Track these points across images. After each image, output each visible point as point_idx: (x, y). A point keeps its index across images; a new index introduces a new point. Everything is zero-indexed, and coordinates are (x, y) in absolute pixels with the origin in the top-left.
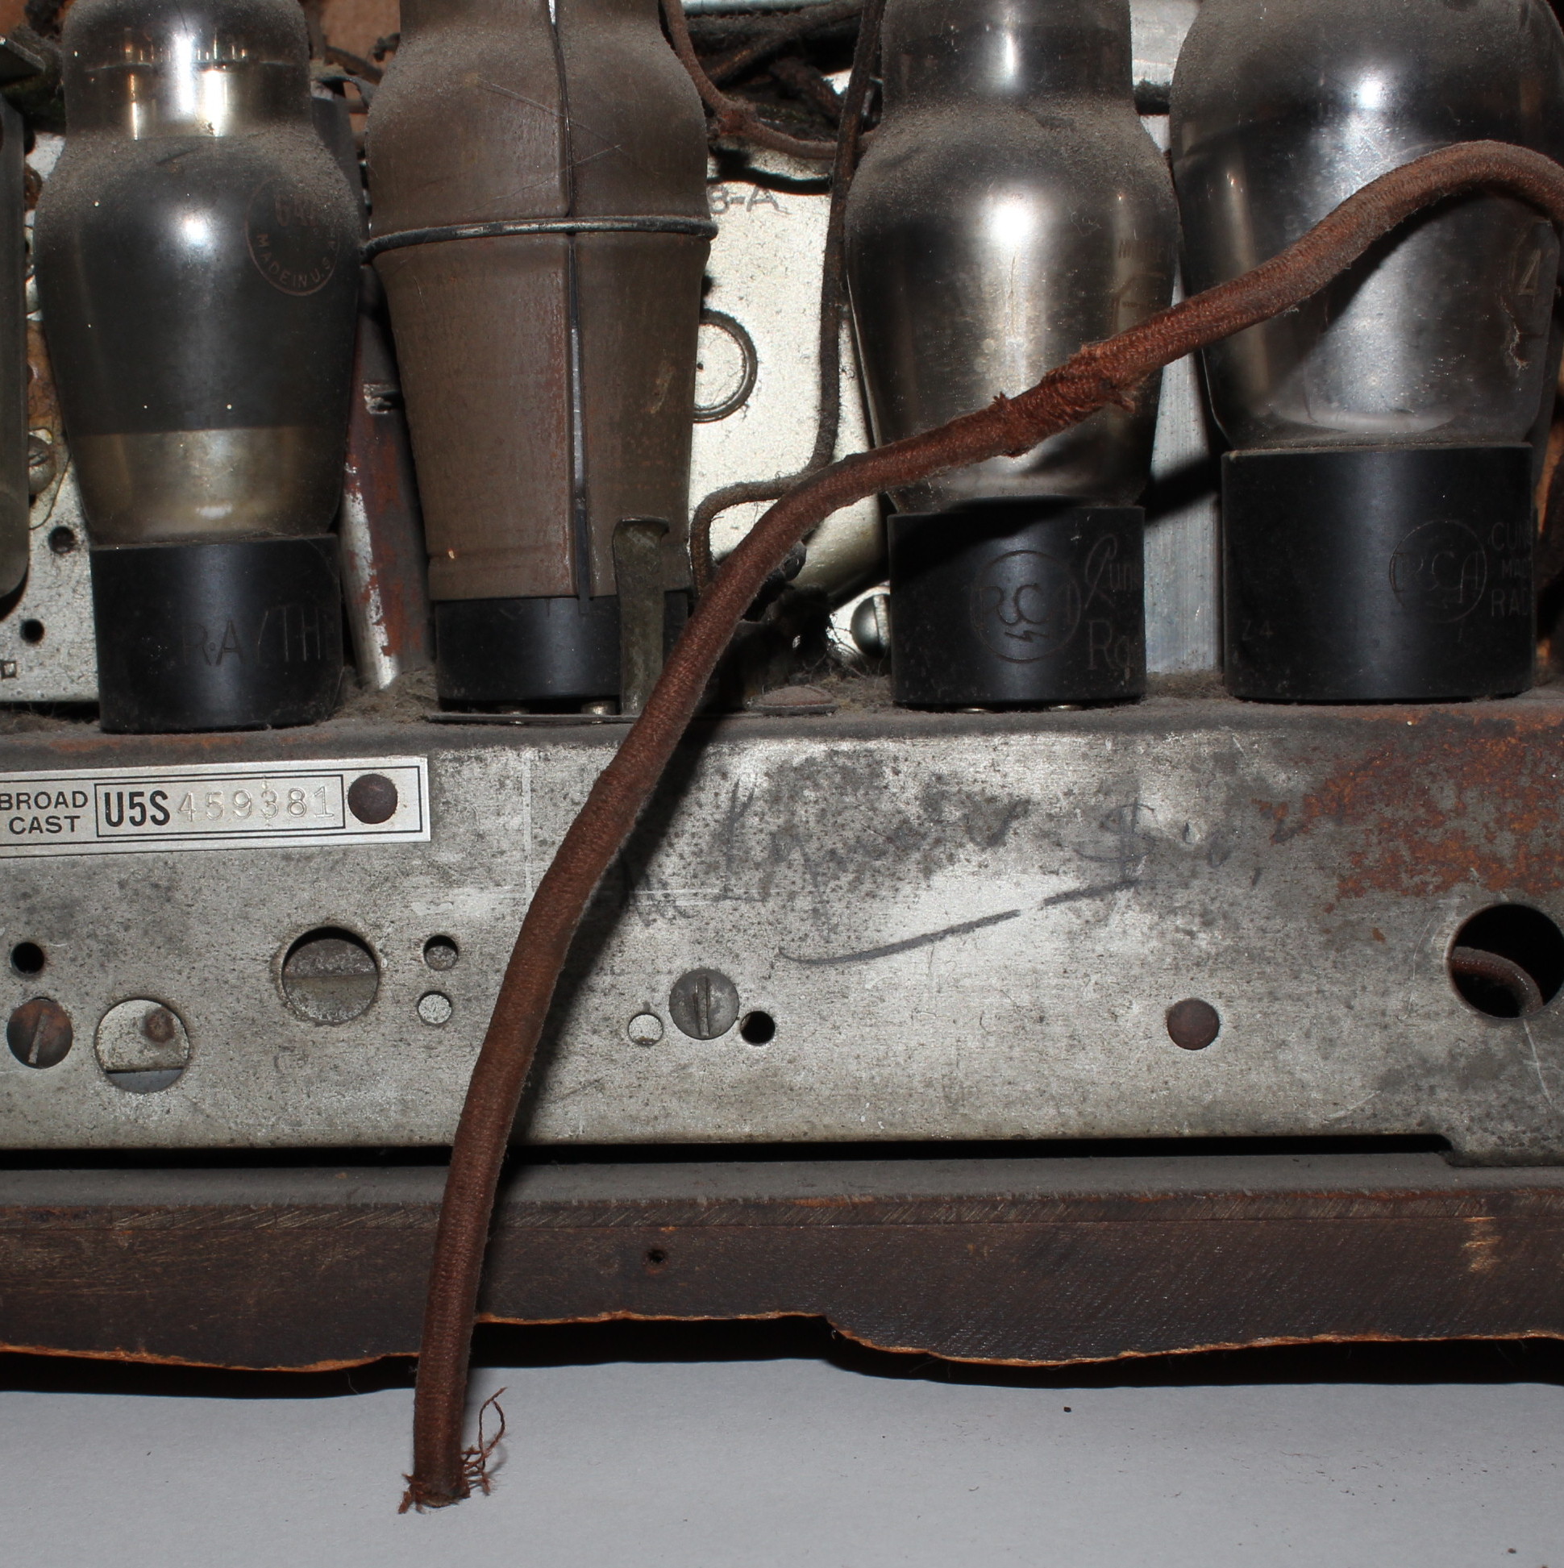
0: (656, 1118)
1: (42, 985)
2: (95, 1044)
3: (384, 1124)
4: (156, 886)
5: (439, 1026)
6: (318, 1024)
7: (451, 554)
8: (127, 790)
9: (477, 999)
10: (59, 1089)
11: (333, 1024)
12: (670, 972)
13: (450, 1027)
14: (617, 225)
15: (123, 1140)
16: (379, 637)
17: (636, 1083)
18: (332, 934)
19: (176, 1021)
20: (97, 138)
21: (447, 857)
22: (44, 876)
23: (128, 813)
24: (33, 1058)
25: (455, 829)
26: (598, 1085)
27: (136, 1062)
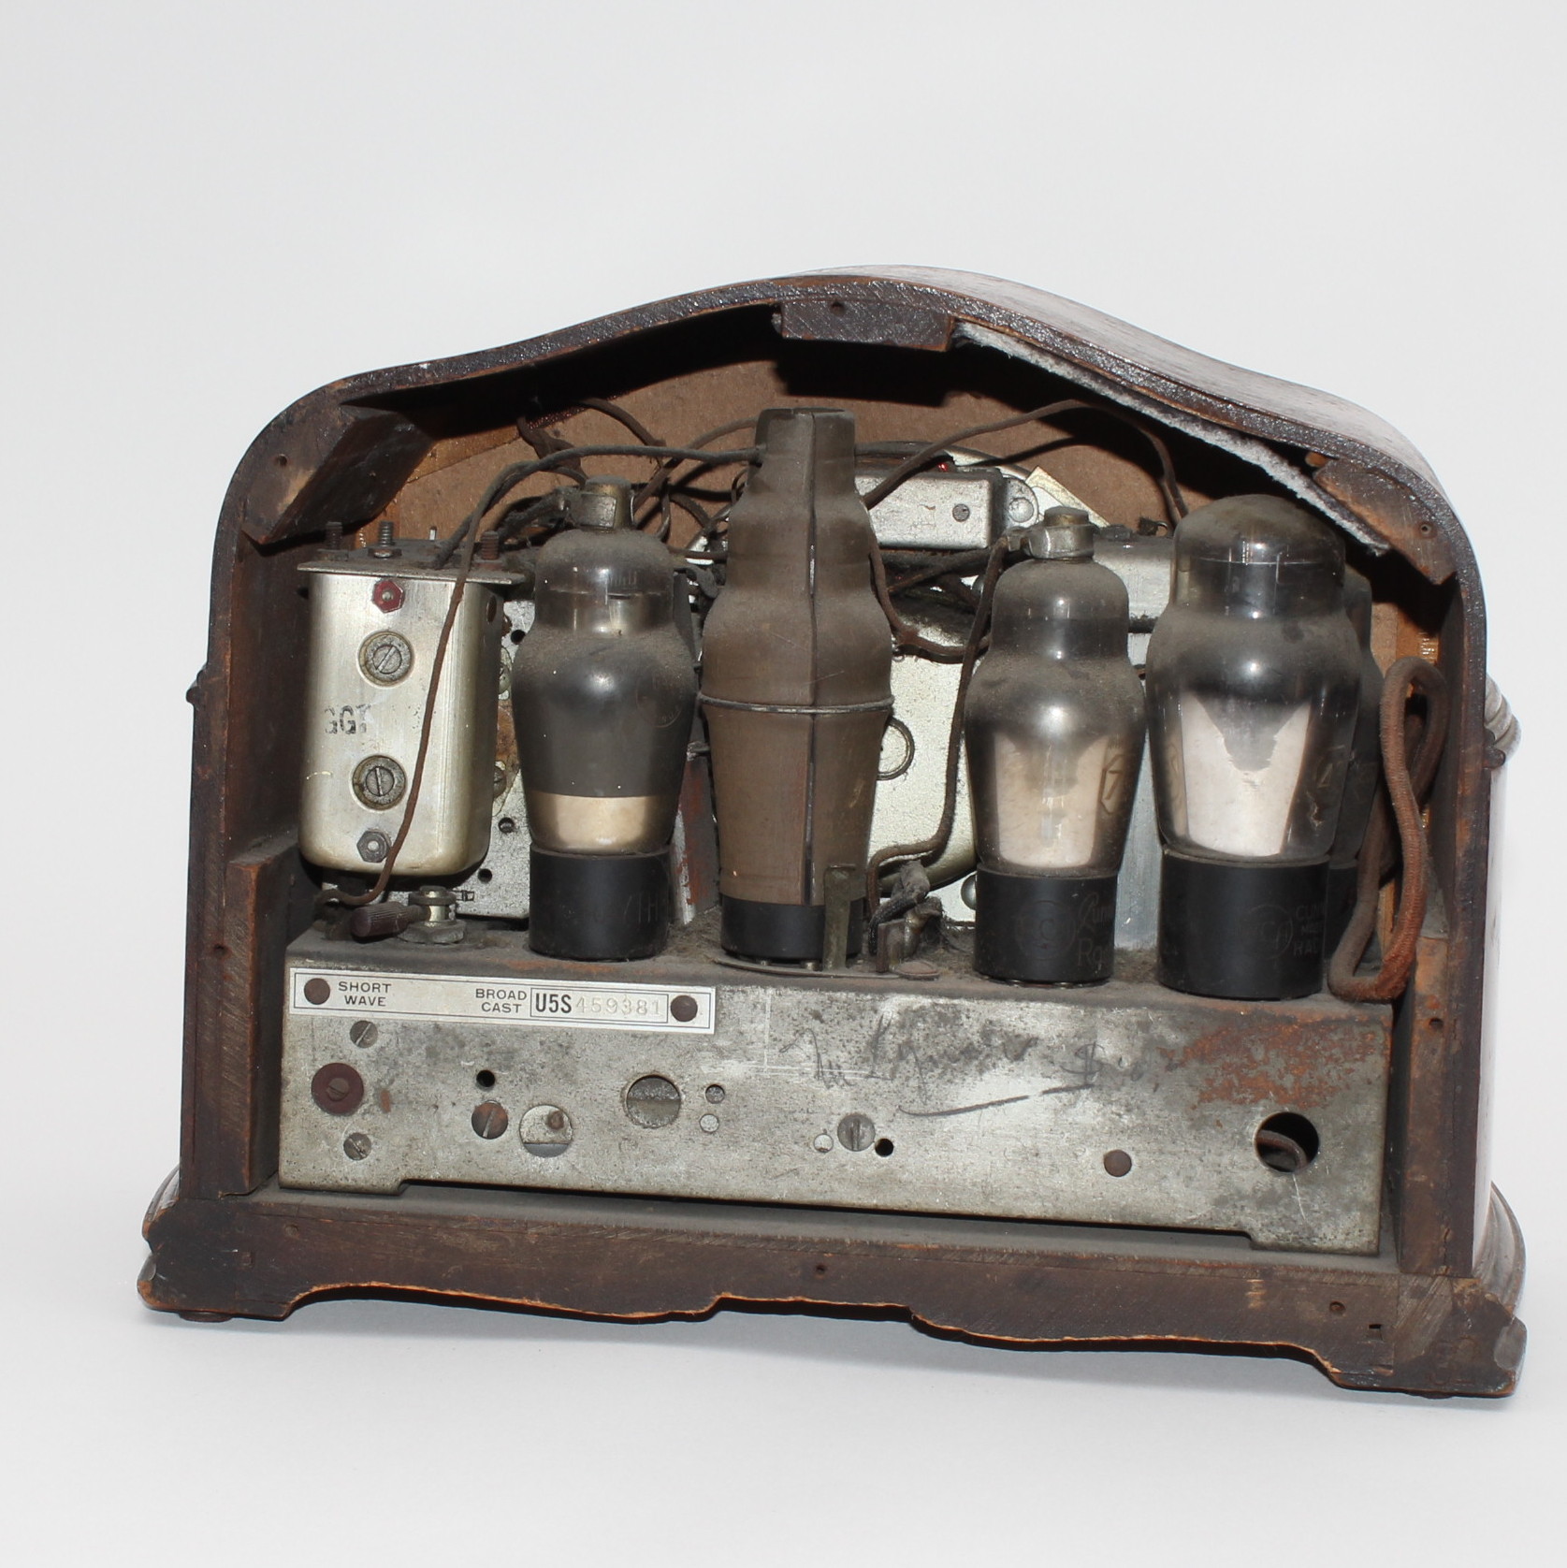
0: (826, 1192)
1: (493, 1094)
2: (520, 1128)
3: (677, 1184)
4: (561, 1046)
5: (711, 1133)
6: (645, 1127)
7: (735, 873)
8: (549, 993)
9: (733, 1121)
10: (498, 1152)
11: (653, 1128)
12: (839, 1114)
13: (717, 1135)
14: (838, 711)
15: (531, 1183)
16: (685, 894)
17: (816, 1172)
18: (655, 1078)
19: (566, 1119)
20: (556, 631)
21: (721, 1043)
22: (499, 1035)
23: (548, 1005)
24: (485, 1134)
25: (727, 1028)
26: (796, 1172)
27: (541, 1140)
